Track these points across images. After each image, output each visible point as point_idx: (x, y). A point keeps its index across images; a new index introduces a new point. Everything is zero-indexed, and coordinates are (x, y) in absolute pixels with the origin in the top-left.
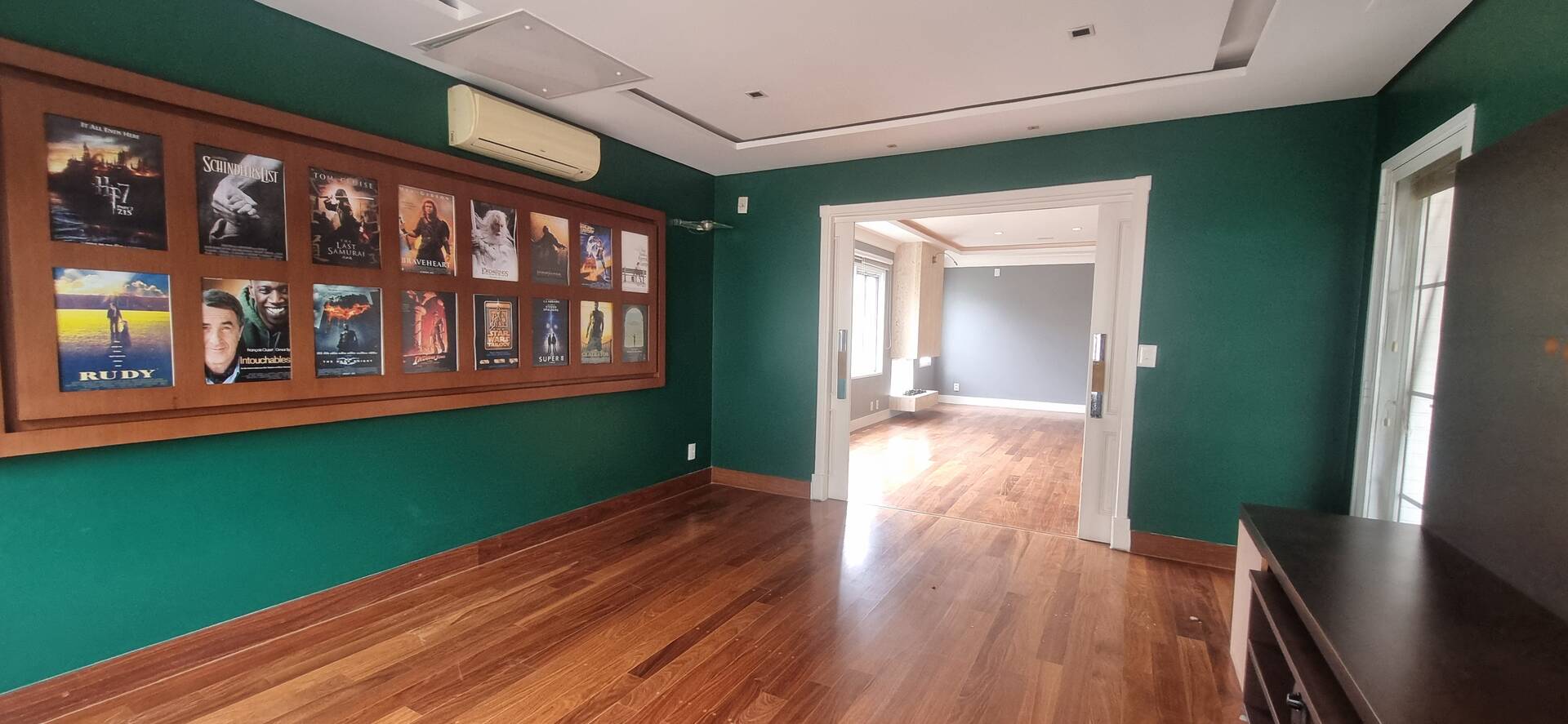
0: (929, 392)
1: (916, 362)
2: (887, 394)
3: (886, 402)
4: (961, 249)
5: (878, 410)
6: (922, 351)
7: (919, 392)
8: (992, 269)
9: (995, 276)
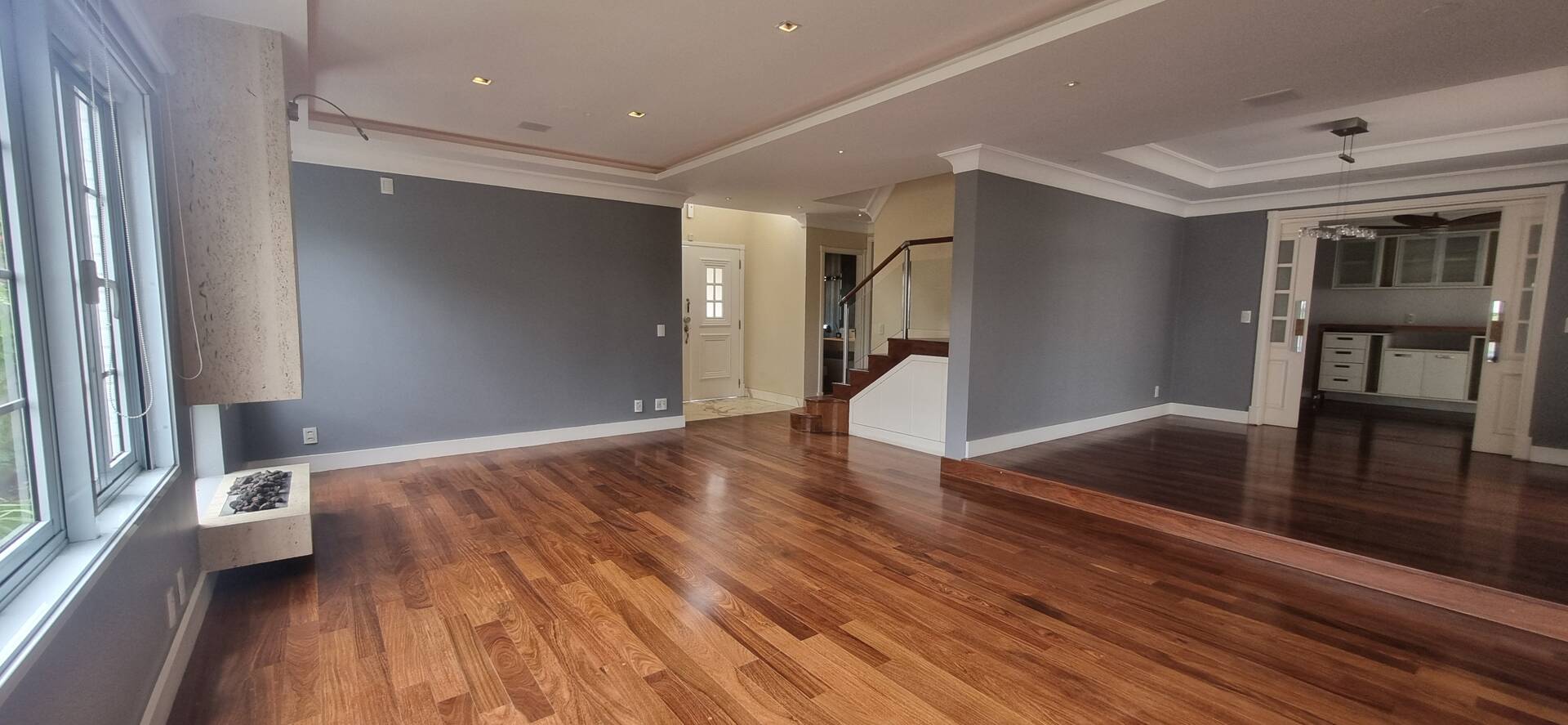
8: (373, 177)
9: (383, 192)
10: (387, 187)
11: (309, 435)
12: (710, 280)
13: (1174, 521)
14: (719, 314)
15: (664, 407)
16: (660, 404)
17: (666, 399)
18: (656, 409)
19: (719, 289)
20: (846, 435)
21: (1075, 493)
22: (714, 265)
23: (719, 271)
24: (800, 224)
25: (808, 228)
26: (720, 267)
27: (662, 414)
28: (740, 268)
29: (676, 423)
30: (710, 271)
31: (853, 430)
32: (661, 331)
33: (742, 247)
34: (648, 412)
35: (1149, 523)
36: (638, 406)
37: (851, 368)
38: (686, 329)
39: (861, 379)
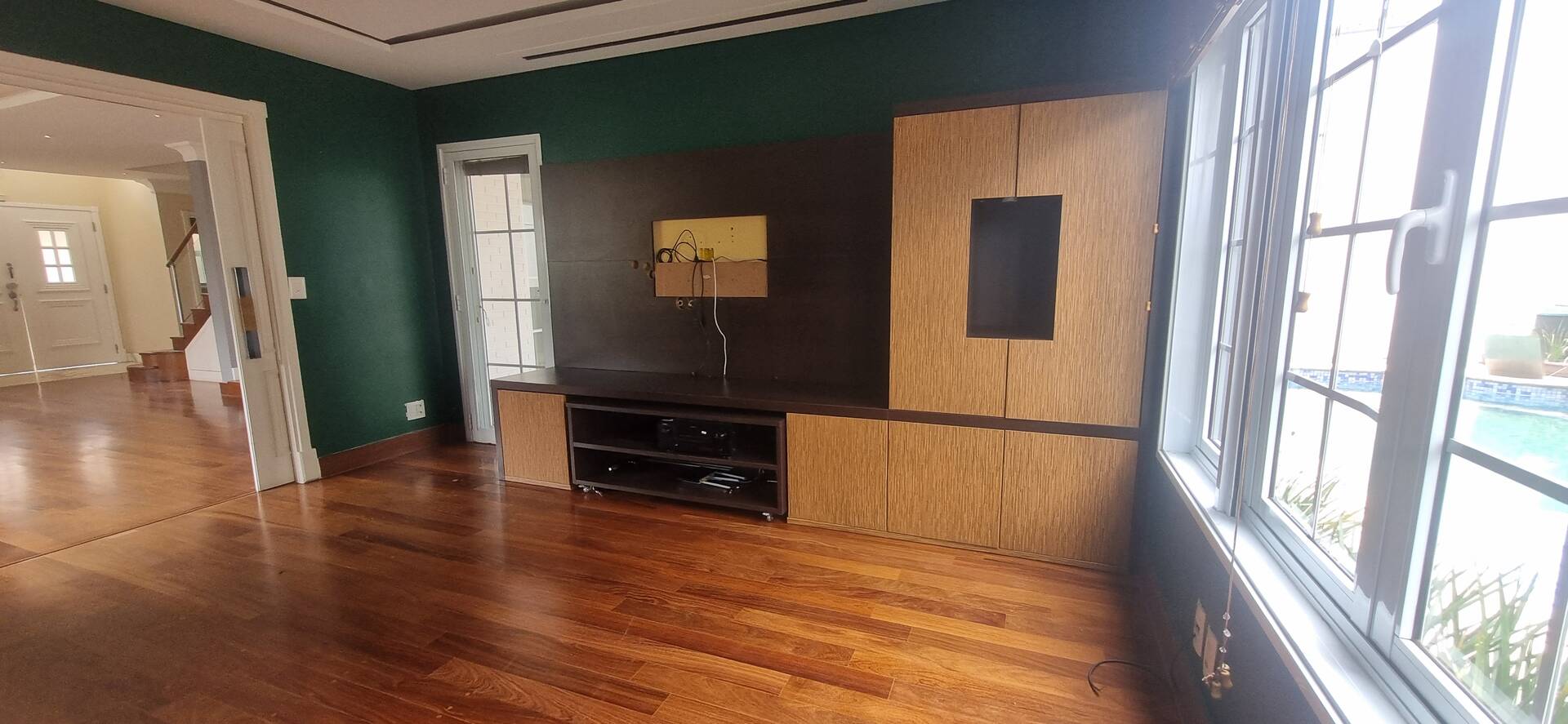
12: (45, 243)
14: (69, 278)
19: (65, 253)
20: (188, 379)
22: (52, 227)
23: (61, 234)
24: (148, 190)
25: (157, 193)
26: (60, 229)
28: (94, 230)
30: (45, 238)
31: (192, 375)
33: (94, 208)
37: (184, 321)
38: (13, 296)
39: (190, 332)
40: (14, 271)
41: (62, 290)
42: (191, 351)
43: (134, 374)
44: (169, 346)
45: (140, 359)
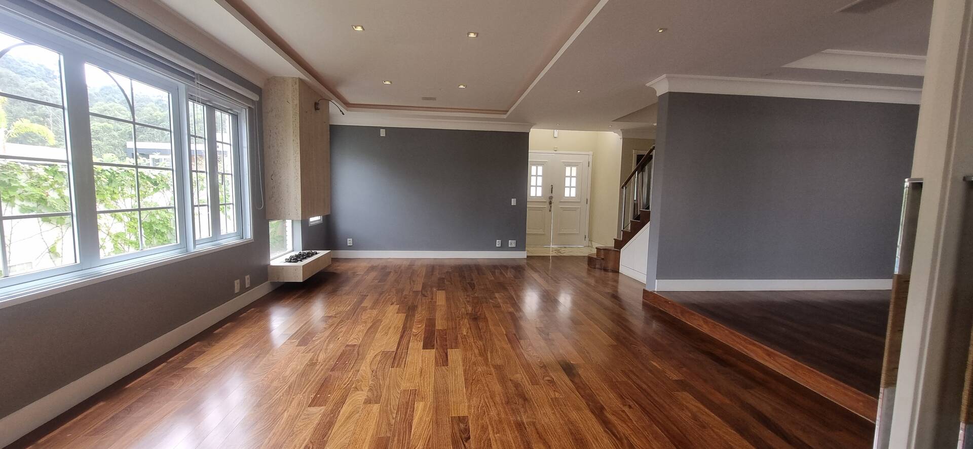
0: (321, 253)
1: (304, 223)
2: (263, 263)
3: (264, 272)
4: (347, 105)
5: (249, 289)
6: (307, 211)
7: (309, 255)
8: (377, 129)
9: (381, 135)
10: (383, 133)
11: (350, 242)
12: (568, 174)
13: (760, 352)
14: (573, 194)
15: (514, 245)
16: (512, 243)
17: (515, 241)
18: (509, 246)
19: (574, 180)
20: (618, 272)
21: (706, 322)
22: (571, 165)
23: (574, 169)
24: (620, 137)
25: (624, 139)
26: (574, 166)
27: (512, 249)
28: (589, 166)
29: (521, 255)
30: (568, 169)
31: (622, 269)
32: (514, 202)
33: (591, 153)
34: (504, 247)
35: (748, 352)
36: (498, 243)
37: (624, 229)
38: (550, 203)
39: (627, 237)
40: (553, 189)
41: (570, 201)
42: (624, 251)
43: (591, 260)
44: (611, 244)
45: (595, 251)
